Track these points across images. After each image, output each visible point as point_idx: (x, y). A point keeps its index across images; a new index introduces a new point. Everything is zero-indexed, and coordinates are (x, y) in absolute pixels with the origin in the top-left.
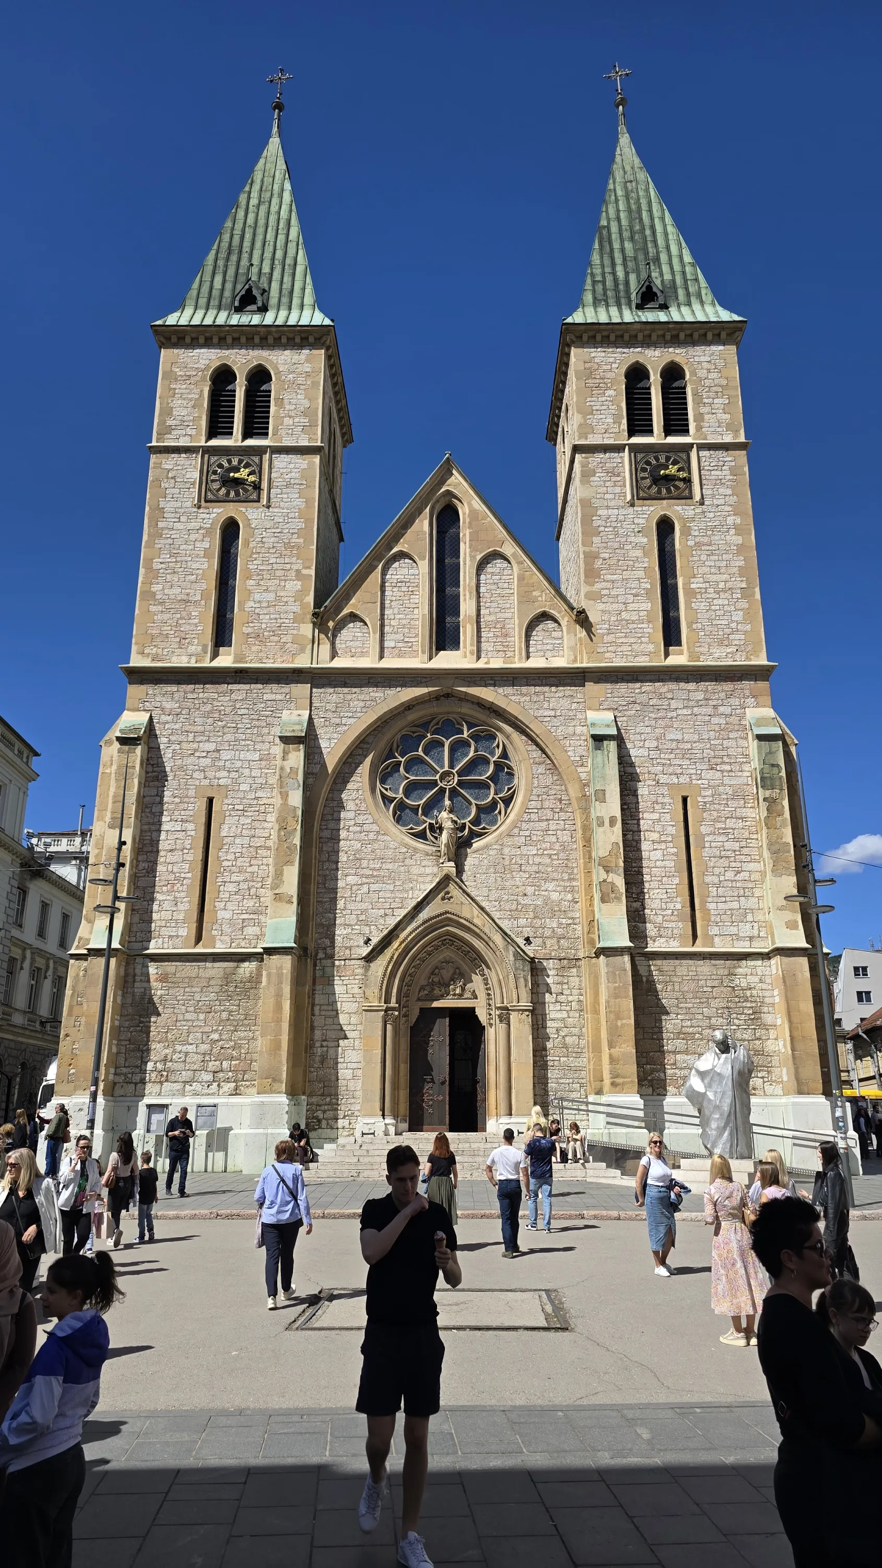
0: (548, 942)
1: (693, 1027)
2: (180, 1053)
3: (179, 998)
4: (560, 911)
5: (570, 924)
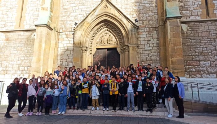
0: (145, 22)
2: (11, 64)
3: (12, 46)
4: (149, 10)
5: (153, 15)
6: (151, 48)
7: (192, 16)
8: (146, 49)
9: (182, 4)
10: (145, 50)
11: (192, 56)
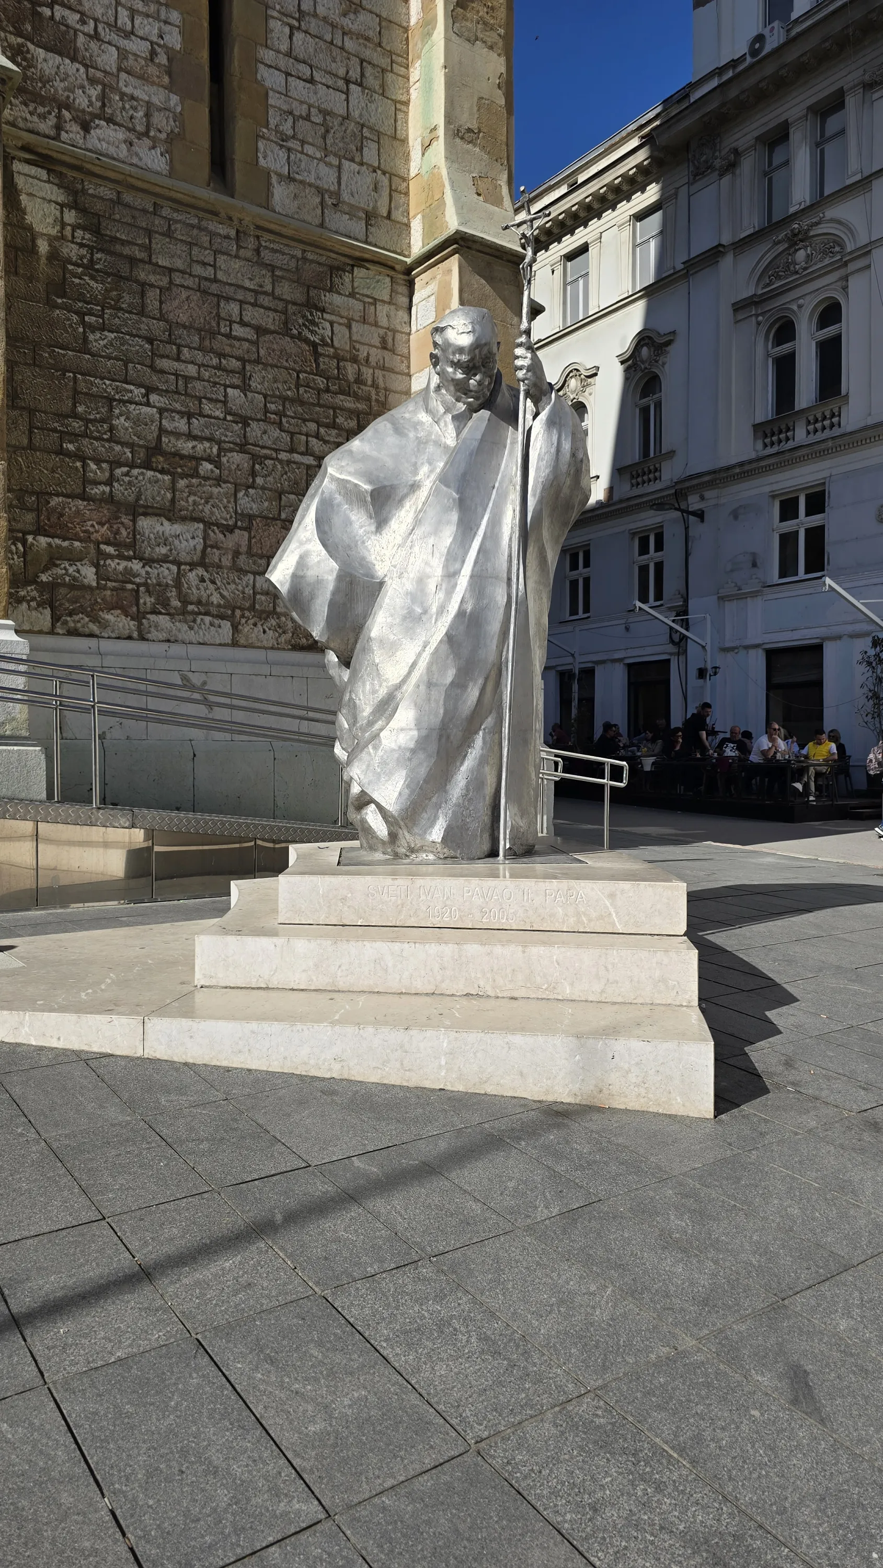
1: (195, 438)
7: (111, 121)
11: (83, 459)
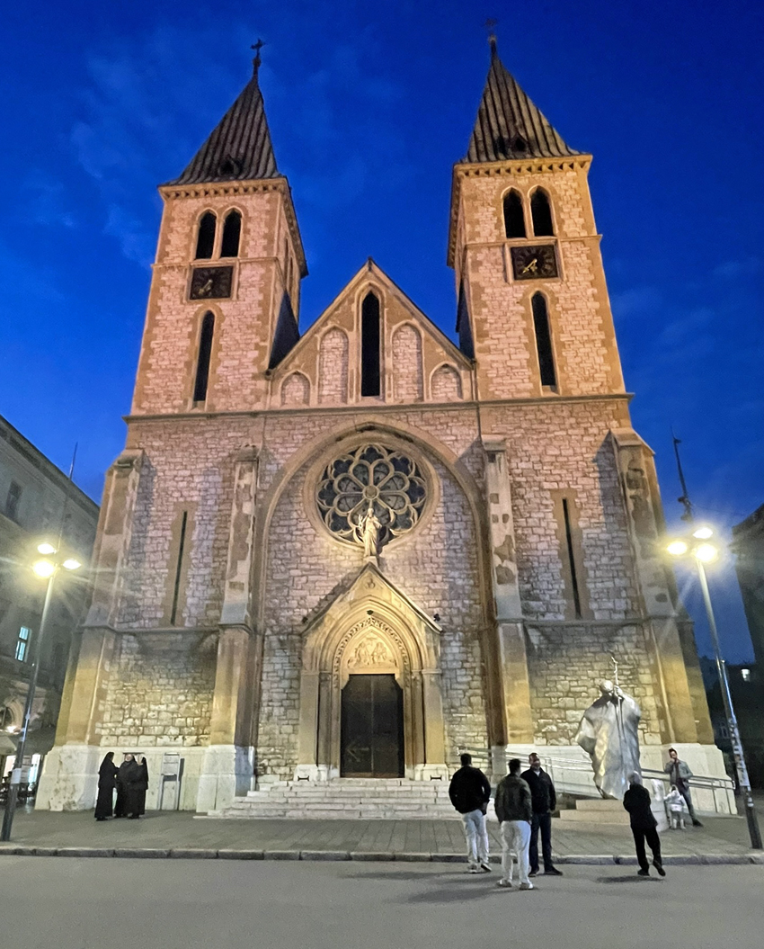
4: (464, 593)
5: (472, 604)
6: (470, 679)
7: (550, 612)
8: (459, 679)
9: (528, 586)
10: (458, 683)
11: (550, 698)
